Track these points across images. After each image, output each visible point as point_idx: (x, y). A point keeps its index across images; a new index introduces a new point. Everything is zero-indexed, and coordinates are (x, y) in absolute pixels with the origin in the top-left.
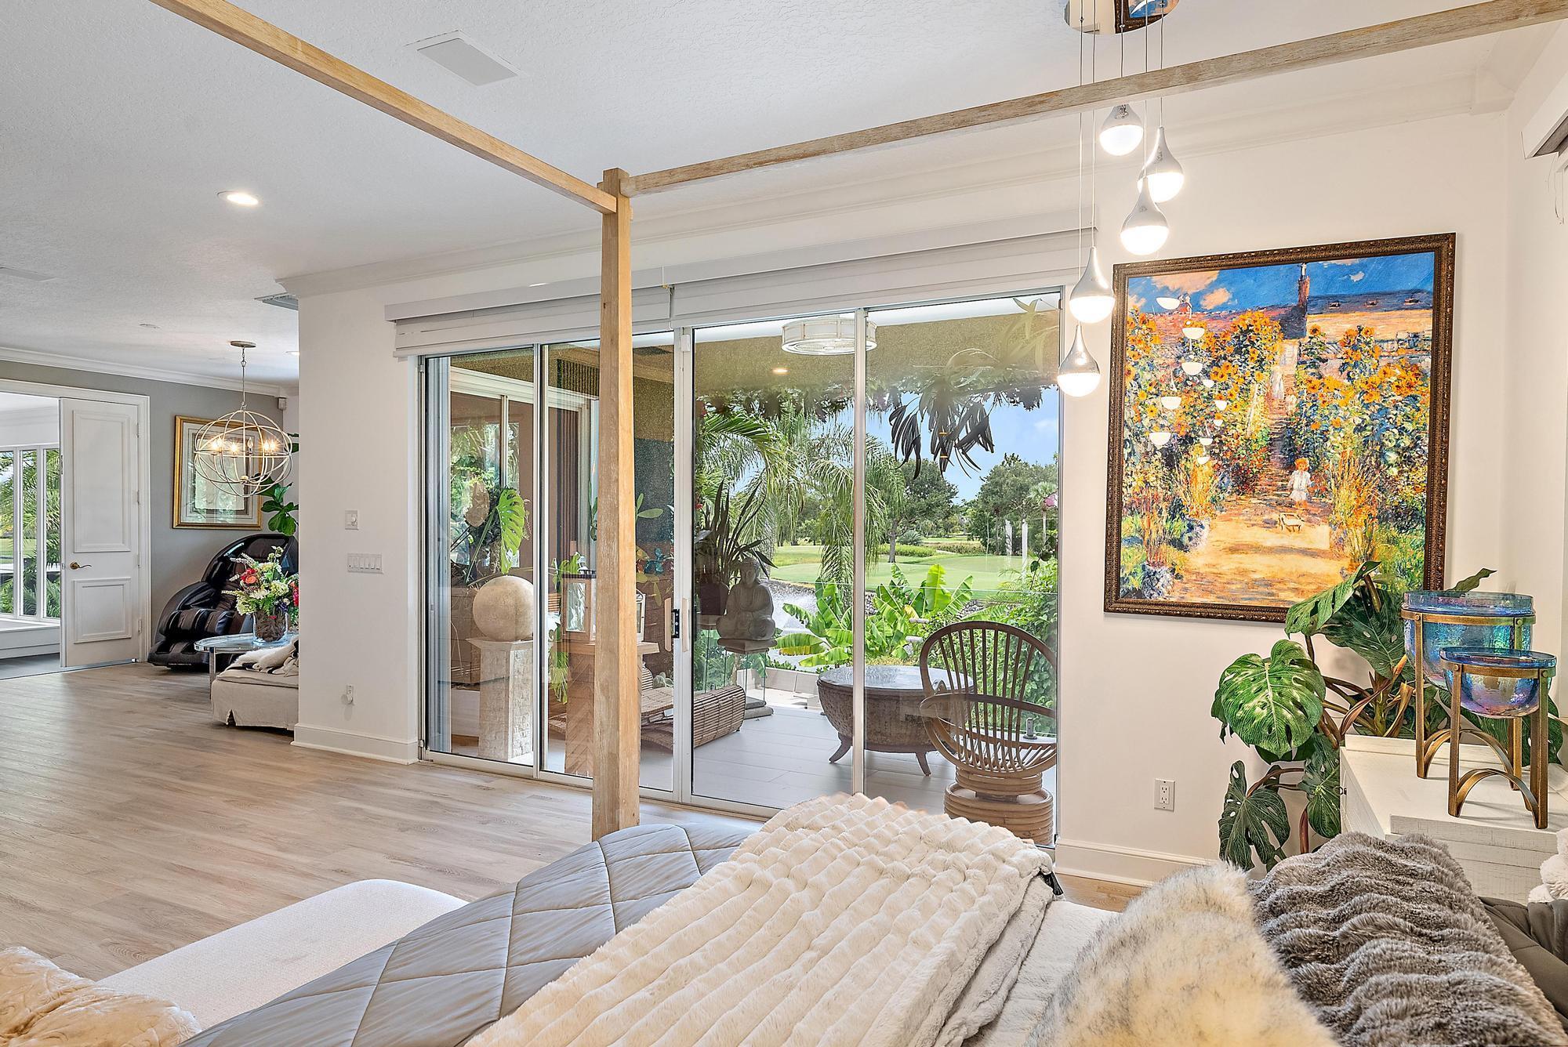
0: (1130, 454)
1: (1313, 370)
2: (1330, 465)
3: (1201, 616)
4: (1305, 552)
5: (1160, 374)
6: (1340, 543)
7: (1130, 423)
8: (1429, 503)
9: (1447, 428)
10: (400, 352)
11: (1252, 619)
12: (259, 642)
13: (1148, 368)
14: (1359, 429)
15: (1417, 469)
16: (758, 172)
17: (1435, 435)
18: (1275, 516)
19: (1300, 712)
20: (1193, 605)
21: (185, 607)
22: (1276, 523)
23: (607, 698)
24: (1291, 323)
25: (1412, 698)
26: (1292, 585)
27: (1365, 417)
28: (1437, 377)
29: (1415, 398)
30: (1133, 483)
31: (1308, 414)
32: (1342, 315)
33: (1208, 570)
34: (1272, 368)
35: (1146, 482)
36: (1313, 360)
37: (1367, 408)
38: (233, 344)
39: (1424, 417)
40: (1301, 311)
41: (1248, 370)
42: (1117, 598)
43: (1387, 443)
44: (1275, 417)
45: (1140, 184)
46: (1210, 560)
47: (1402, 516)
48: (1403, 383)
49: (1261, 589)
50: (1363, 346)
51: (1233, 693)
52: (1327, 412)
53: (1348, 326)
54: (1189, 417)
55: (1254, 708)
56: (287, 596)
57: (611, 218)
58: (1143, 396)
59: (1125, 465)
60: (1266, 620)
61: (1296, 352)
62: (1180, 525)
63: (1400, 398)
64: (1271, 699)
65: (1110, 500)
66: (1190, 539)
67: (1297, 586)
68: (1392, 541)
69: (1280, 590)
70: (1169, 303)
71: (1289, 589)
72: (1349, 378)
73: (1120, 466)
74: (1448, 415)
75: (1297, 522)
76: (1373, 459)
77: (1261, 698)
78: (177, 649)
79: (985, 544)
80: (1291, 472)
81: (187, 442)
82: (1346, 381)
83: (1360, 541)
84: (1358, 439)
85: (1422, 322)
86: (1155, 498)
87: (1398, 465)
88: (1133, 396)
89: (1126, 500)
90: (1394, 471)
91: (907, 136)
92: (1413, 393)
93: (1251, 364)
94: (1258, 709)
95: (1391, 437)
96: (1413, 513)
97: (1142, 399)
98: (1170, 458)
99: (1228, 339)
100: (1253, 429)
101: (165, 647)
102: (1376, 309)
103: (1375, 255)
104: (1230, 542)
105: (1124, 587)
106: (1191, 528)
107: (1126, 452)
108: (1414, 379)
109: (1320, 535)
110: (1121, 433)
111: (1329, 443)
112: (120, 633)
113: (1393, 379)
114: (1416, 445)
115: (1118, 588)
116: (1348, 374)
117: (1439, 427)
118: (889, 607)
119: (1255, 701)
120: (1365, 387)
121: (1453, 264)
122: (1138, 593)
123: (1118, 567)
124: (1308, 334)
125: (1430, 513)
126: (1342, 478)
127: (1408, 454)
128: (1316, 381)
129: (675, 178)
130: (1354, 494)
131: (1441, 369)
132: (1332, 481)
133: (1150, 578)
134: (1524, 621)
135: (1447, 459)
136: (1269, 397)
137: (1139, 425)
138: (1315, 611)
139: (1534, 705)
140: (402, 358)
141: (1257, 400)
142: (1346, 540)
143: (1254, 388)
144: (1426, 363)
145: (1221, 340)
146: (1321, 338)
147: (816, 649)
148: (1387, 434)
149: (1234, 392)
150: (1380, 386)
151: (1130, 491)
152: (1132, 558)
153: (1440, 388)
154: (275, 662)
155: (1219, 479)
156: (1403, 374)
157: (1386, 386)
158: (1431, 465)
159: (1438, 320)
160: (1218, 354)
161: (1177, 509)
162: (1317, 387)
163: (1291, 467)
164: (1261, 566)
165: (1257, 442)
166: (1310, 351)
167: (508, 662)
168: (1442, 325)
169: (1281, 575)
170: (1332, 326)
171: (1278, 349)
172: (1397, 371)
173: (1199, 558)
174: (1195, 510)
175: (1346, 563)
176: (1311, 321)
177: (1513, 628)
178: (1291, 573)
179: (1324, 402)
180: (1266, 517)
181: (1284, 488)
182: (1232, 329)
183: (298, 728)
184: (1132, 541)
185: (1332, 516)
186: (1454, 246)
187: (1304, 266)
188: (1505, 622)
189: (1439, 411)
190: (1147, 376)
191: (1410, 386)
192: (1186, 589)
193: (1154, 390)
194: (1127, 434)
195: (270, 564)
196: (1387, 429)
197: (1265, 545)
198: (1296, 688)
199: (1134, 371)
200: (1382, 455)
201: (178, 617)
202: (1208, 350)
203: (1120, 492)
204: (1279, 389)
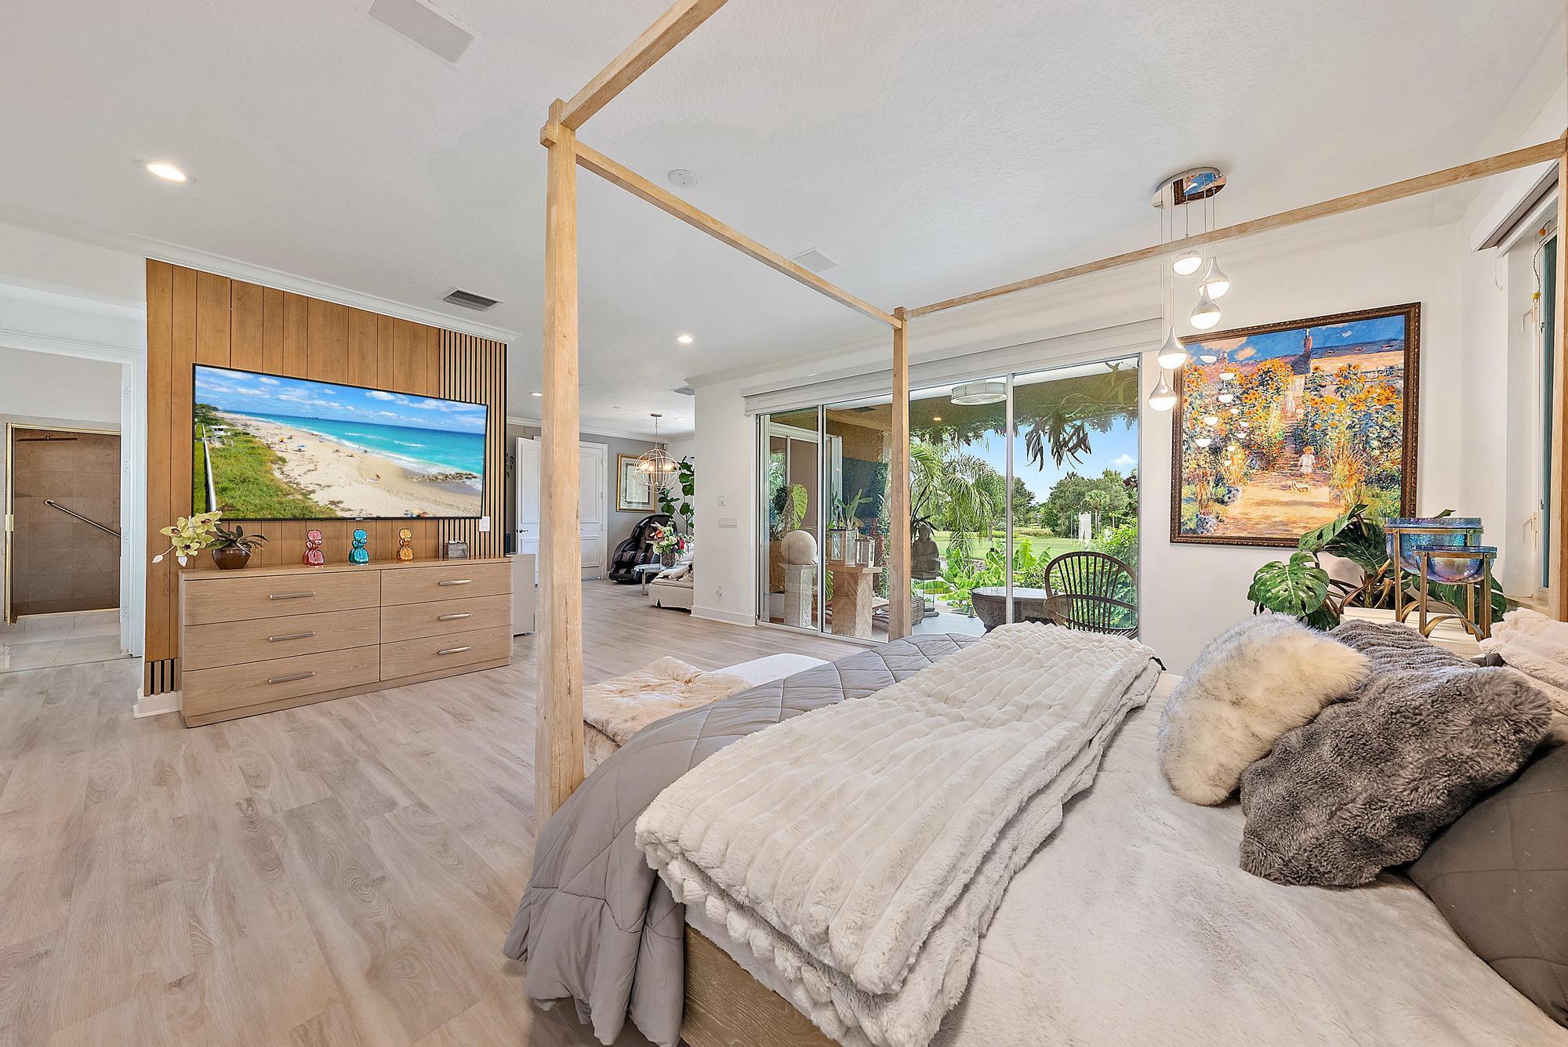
0: (1187, 449)
1: (1316, 393)
2: (1329, 451)
3: (1237, 544)
4: (1311, 504)
5: (1207, 401)
6: (1338, 498)
7: (1187, 430)
8: (1403, 471)
9: (1417, 424)
10: (747, 413)
11: (1274, 546)
12: (663, 568)
13: (1199, 397)
14: (1350, 427)
15: (1394, 450)
16: (982, 301)
17: (1407, 429)
18: (1290, 483)
19: (1311, 593)
20: (1231, 538)
21: (624, 551)
22: (1290, 487)
23: (897, 572)
24: (1299, 365)
25: (1393, 588)
26: (1302, 525)
27: (1354, 419)
28: (1408, 393)
29: (1392, 406)
30: (1189, 466)
31: (1312, 420)
32: (1336, 358)
33: (1241, 516)
34: (1286, 393)
35: (1198, 465)
36: (1316, 387)
37: (1356, 414)
38: (652, 415)
39: (1399, 418)
40: (1306, 357)
41: (1269, 395)
42: (1179, 533)
43: (1371, 435)
44: (1289, 422)
45: (1201, 290)
46: (1242, 510)
47: (1383, 481)
48: (1382, 397)
49: (1280, 527)
50: (1352, 376)
51: (1264, 584)
52: (1326, 418)
53: (1341, 365)
54: (1228, 425)
55: (1279, 591)
56: (676, 544)
57: (898, 332)
58: (1195, 414)
59: (1184, 455)
60: (1284, 546)
61: (1303, 382)
62: (1221, 491)
63: (1381, 407)
64: (1290, 586)
65: (1173, 476)
66: (1229, 498)
67: (1306, 525)
68: (1376, 496)
69: (1294, 528)
70: (1211, 359)
71: (1300, 527)
72: (1342, 396)
73: (1180, 456)
74: (1417, 416)
75: (1306, 486)
76: (1361, 446)
77: (1284, 586)
78: (622, 571)
79: (1053, 531)
80: (1300, 456)
81: (624, 468)
82: (1340, 399)
83: (1352, 496)
84: (1349, 433)
85: (1397, 359)
86: (1205, 475)
87: (1379, 448)
88: (1188, 415)
89: (1185, 476)
90: (1377, 452)
91: (1069, 276)
92: (1391, 403)
93: (1271, 391)
94: (1282, 592)
95: (1373, 432)
96: (1393, 479)
97: (1195, 416)
98: (1215, 450)
99: (1255, 377)
100: (1273, 430)
101: (616, 570)
102: (1362, 353)
103: (1360, 319)
104: (1257, 499)
105: (1183, 528)
106: (1230, 492)
107: (1184, 448)
108: (1390, 394)
109: (1323, 493)
110: (1181, 436)
111: (1328, 437)
112: (594, 564)
113: (1375, 395)
114: (1393, 436)
115: (1180, 528)
116: (1341, 394)
117: (1410, 423)
118: (995, 565)
119: (1280, 587)
120: (1354, 402)
121: (1419, 321)
122: (1194, 531)
123: (1180, 515)
124: (1312, 371)
125: (1404, 478)
126: (1338, 458)
127: (1387, 442)
128: (1317, 399)
129: (935, 309)
130: (1347, 468)
131: (1411, 387)
132: (1331, 460)
133: (1202, 523)
134: (1474, 531)
135: (1417, 443)
136: (1284, 411)
137: (1193, 431)
138: (1320, 536)
139: (1480, 575)
140: (748, 416)
141: (1275, 413)
142: (1341, 496)
143: (1273, 405)
144: (1400, 385)
145: (1249, 378)
146: (1322, 373)
147: (947, 591)
148: (1371, 429)
149: (1259, 409)
150: (1365, 400)
151: (1187, 470)
152: (1188, 511)
153: (1411, 400)
154: (680, 575)
155: (1249, 461)
156: (1383, 392)
157: (1370, 400)
158: (1405, 447)
159: (1409, 357)
160: (1248, 386)
161: (1219, 481)
162: (1319, 403)
163: (1300, 453)
164: (1280, 514)
165: (1276, 438)
166: (1313, 381)
167: (800, 576)
168: (1411, 360)
169: (1294, 519)
170: (1329, 366)
171: (1290, 381)
172: (1378, 390)
173: (1234, 510)
174: (1232, 480)
175: (1341, 511)
176: (1314, 363)
177: (1466, 536)
178: (1302, 517)
179: (1324, 412)
180: (1283, 483)
181: (1296, 465)
182: (1257, 371)
183: (692, 608)
184: (1188, 500)
185: (1331, 482)
186: (1419, 311)
187: (1308, 330)
188: (1460, 533)
189: (1411, 413)
190: (1198, 402)
191: (1388, 399)
192: (1227, 528)
193: (1203, 410)
194: (1185, 437)
195: (668, 528)
196: (1371, 426)
197: (1282, 500)
198: (1308, 579)
199: (1189, 400)
200: (1367, 442)
201: (622, 555)
202: (1240, 384)
203: (1181, 472)
204: (1291, 406)
